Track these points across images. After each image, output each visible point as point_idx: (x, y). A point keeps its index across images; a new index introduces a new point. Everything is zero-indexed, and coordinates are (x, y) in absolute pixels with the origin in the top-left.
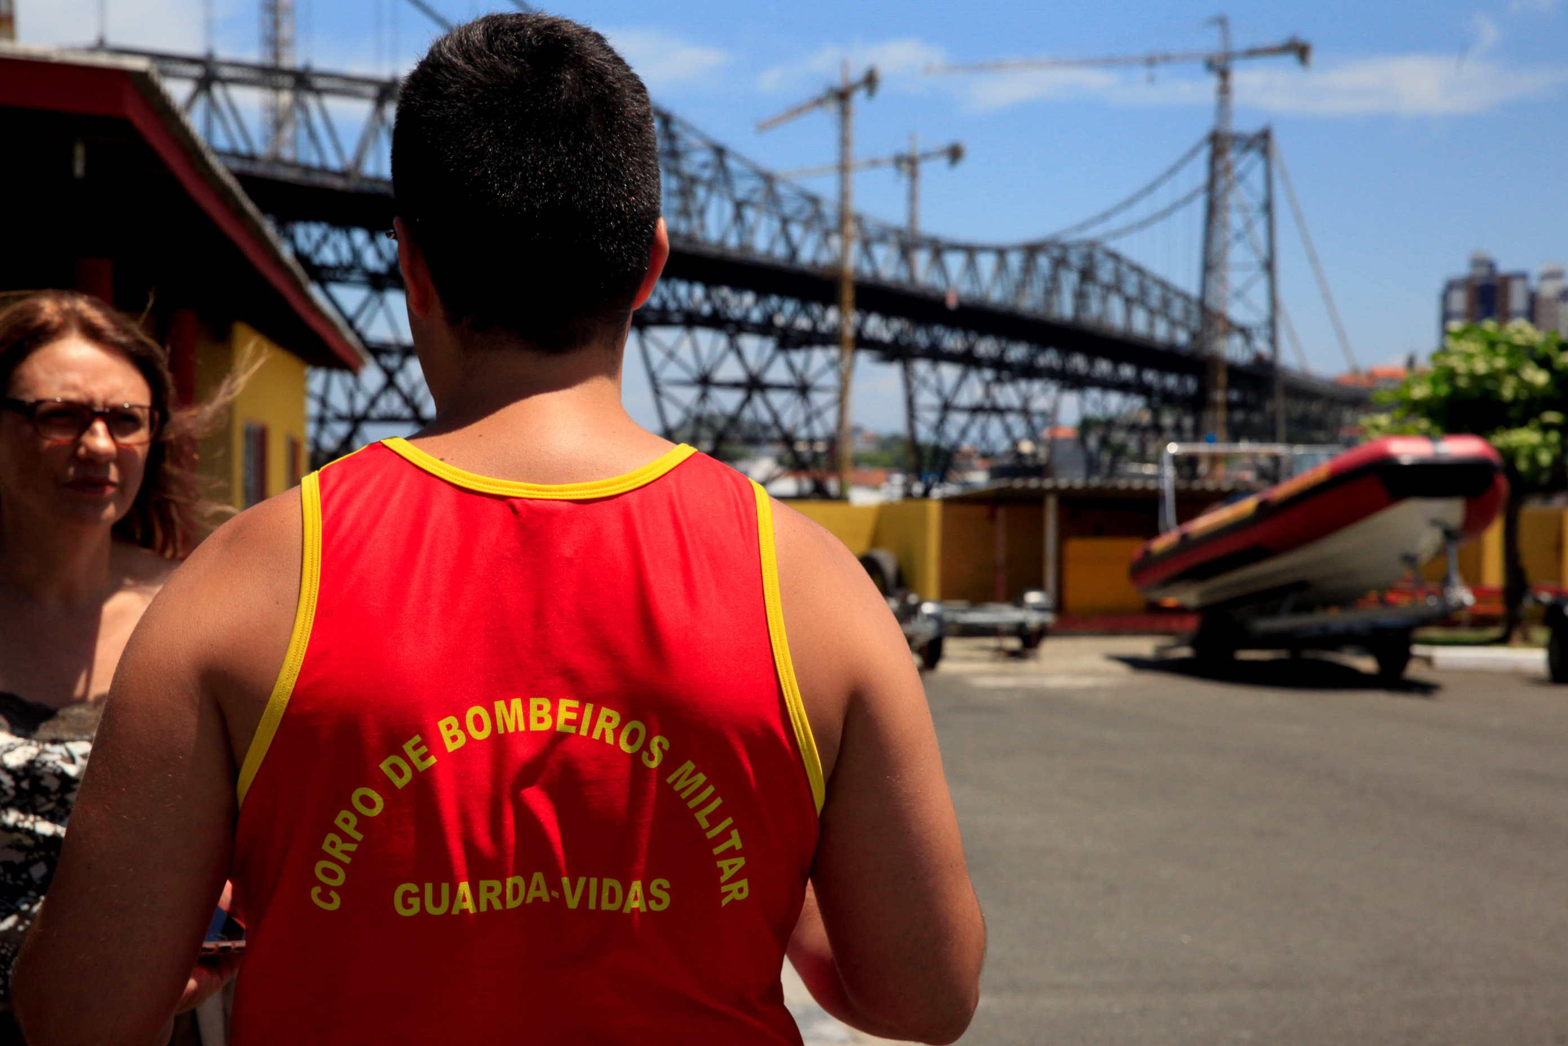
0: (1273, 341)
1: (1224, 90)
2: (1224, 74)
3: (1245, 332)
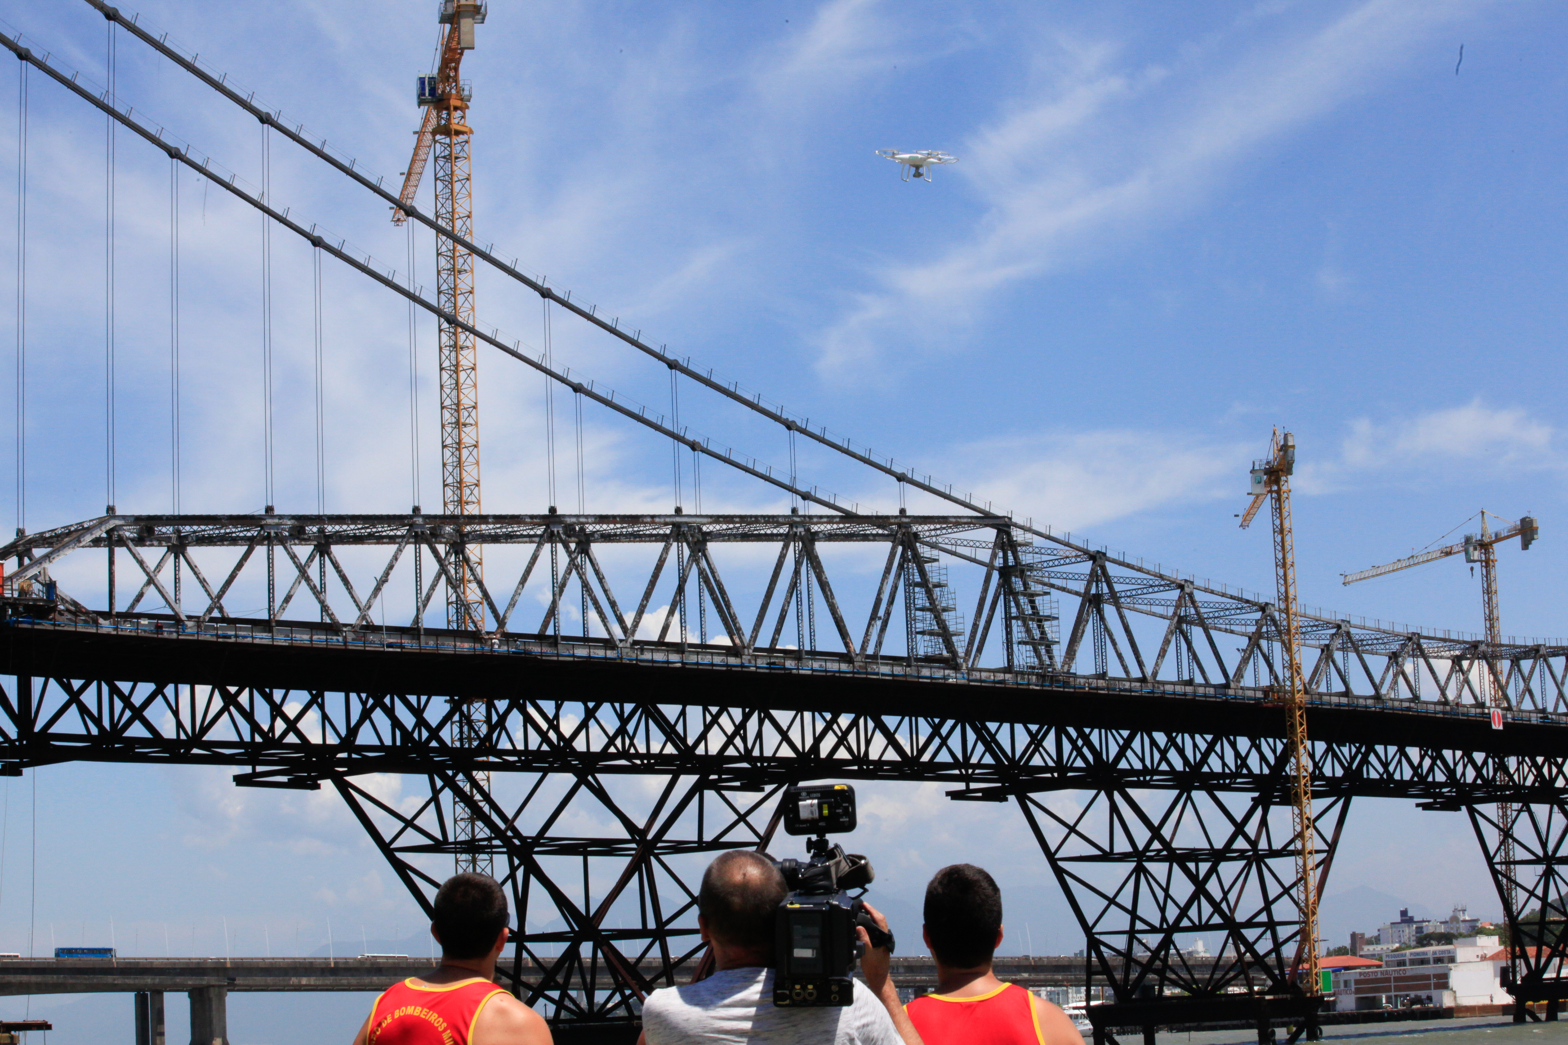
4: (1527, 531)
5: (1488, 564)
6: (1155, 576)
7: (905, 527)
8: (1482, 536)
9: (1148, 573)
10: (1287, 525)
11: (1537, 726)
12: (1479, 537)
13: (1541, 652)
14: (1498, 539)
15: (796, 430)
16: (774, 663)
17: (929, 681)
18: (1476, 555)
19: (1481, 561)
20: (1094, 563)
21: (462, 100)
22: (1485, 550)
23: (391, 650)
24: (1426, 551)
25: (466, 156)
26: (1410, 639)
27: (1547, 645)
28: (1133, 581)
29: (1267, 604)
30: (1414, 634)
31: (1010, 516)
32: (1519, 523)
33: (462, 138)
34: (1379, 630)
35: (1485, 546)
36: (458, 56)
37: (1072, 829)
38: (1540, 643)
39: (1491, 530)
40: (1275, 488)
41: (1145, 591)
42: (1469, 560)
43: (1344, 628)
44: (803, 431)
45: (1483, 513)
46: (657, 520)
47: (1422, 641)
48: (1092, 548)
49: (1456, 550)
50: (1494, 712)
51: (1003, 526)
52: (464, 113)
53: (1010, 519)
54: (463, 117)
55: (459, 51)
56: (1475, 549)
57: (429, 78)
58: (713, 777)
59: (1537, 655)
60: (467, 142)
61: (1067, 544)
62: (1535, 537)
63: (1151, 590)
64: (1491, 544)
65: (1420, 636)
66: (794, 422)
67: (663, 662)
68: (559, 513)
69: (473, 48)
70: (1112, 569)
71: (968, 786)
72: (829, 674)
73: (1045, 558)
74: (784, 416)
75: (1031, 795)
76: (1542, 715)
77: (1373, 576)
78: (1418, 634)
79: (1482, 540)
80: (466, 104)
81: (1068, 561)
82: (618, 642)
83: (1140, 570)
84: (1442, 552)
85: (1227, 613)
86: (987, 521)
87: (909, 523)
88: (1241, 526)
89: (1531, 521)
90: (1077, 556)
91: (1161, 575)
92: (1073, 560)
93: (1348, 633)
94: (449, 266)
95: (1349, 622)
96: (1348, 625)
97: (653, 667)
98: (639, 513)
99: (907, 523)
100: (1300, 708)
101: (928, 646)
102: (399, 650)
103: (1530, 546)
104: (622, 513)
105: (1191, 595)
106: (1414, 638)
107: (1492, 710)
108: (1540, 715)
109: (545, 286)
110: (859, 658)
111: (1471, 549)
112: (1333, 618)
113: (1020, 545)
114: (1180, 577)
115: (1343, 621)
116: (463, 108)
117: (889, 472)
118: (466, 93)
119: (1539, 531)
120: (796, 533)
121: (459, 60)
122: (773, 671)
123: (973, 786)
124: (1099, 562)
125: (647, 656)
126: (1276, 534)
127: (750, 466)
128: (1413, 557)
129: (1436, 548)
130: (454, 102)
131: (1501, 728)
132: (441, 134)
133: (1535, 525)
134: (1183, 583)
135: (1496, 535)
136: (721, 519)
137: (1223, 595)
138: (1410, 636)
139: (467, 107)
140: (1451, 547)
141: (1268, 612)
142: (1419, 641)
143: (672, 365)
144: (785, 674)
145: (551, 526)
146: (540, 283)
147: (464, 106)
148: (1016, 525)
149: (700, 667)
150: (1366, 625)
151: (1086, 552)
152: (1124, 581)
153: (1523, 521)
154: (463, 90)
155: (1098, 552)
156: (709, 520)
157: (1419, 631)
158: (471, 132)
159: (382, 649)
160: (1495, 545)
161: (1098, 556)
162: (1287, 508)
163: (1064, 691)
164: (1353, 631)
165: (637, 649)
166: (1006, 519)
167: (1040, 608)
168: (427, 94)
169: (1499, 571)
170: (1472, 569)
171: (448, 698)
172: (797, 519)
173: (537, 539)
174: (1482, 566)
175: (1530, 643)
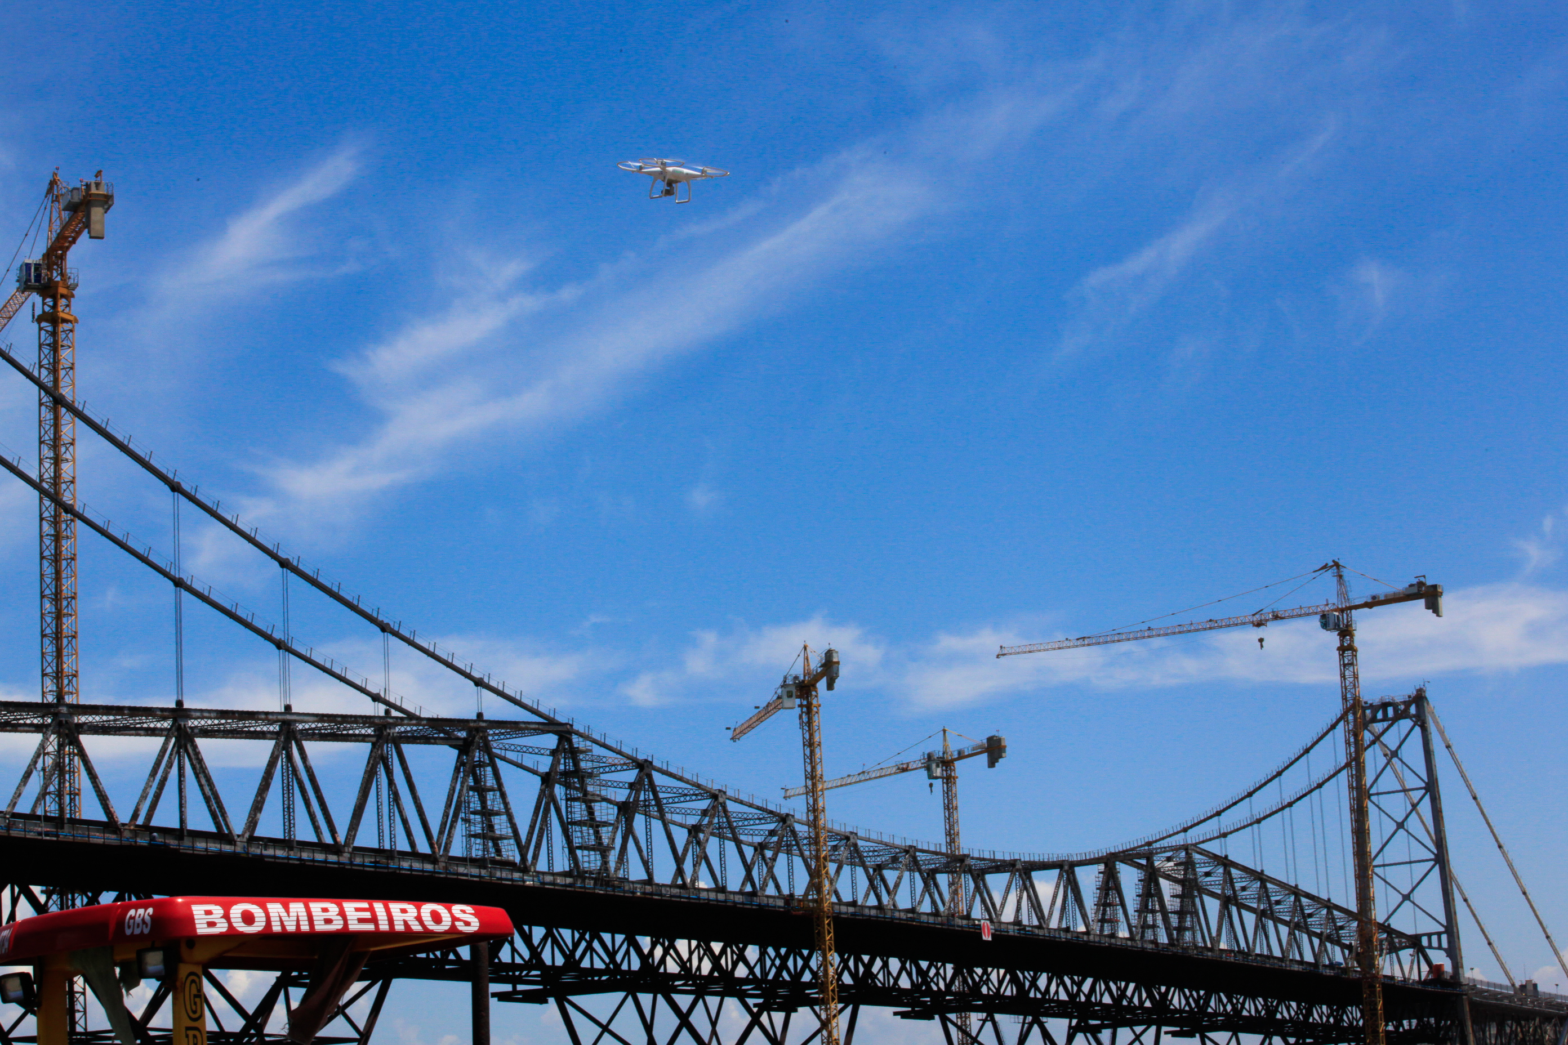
0: (1453, 952)
1: (1347, 649)
2: (1346, 632)
3: (1414, 942)
4: (994, 749)
5: (949, 780)
6: (693, 785)
7: (482, 732)
8: (944, 753)
9: (687, 782)
10: (817, 739)
11: (1013, 937)
12: (941, 755)
13: (1017, 867)
14: (961, 756)
15: (391, 633)
16: (378, 862)
17: (510, 883)
18: (938, 772)
19: (942, 778)
20: (640, 771)
21: (68, 288)
22: (946, 767)
23: (48, 838)
24: (879, 767)
25: (70, 345)
26: (907, 852)
27: (1022, 860)
28: (669, 790)
29: (788, 815)
30: (911, 847)
31: (571, 723)
32: (985, 741)
33: (67, 326)
34: (881, 843)
35: (947, 763)
36: (67, 244)
37: (605, 1029)
38: (1017, 857)
39: (953, 748)
40: (805, 703)
41: (676, 800)
42: (931, 776)
43: (852, 840)
44: (396, 634)
45: (944, 731)
46: (270, 717)
47: (918, 854)
48: (641, 757)
49: (915, 766)
50: (984, 923)
51: (564, 732)
52: (70, 302)
53: (572, 726)
54: (68, 306)
55: (70, 239)
56: (938, 766)
57: (36, 264)
58: (294, 974)
59: (1014, 870)
60: (71, 331)
61: (620, 753)
62: (1003, 755)
63: (682, 799)
64: (952, 761)
65: (916, 850)
66: (388, 624)
67: (283, 858)
68: (186, 706)
69: (102, 238)
70: (658, 779)
71: (514, 987)
72: (426, 874)
73: (596, 765)
74: (380, 618)
75: (572, 998)
76: (1018, 927)
77: (837, 787)
78: (915, 847)
79: (943, 758)
80: (72, 293)
81: (613, 769)
82: (236, 837)
83: (680, 779)
84: (898, 769)
85: (746, 823)
86: (552, 728)
87: (486, 728)
88: (732, 739)
89: (999, 740)
90: (622, 765)
91: (698, 784)
92: (619, 768)
93: (855, 845)
94: (52, 455)
95: (856, 834)
96: (856, 837)
97: (274, 863)
98: (255, 710)
99: (483, 727)
100: (828, 917)
101: (478, 850)
102: (55, 839)
103: (996, 764)
104: (240, 709)
105: (724, 806)
106: (911, 851)
107: (982, 921)
108: (1016, 927)
109: (176, 480)
110: (443, 859)
111: (934, 766)
112: (843, 830)
113: (582, 752)
114: (715, 787)
115: (851, 833)
116: (68, 297)
117: (468, 676)
118: (71, 281)
119: (1007, 749)
120: (389, 734)
121: (68, 248)
122: (378, 870)
123: (520, 987)
124: (646, 770)
125: (270, 852)
126: (806, 747)
127: (328, 665)
128: (863, 772)
129: (891, 764)
130: (62, 290)
131: (990, 939)
132: (47, 321)
133: (1003, 744)
134: (717, 792)
135: (959, 752)
136: (325, 718)
137: (751, 806)
138: (907, 848)
139: (73, 296)
140: (908, 764)
141: (788, 822)
142: (915, 854)
143: (284, 564)
144: (388, 873)
145: (179, 720)
146: (171, 476)
147: (69, 294)
148: (578, 733)
149: (316, 864)
150: (871, 837)
151: (634, 760)
152: (668, 789)
153: (990, 739)
154: (69, 278)
155: (646, 761)
156: (315, 719)
157: (915, 844)
158: (76, 321)
159: (40, 837)
160: (956, 763)
161: (645, 765)
162: (816, 723)
163: (624, 896)
164: (860, 843)
165: (261, 845)
166: (568, 726)
167: (597, 814)
168: (33, 281)
169: (960, 787)
170: (931, 785)
171: (44, 888)
172: (391, 721)
173: (165, 733)
174: (943, 783)
175: (1007, 858)
